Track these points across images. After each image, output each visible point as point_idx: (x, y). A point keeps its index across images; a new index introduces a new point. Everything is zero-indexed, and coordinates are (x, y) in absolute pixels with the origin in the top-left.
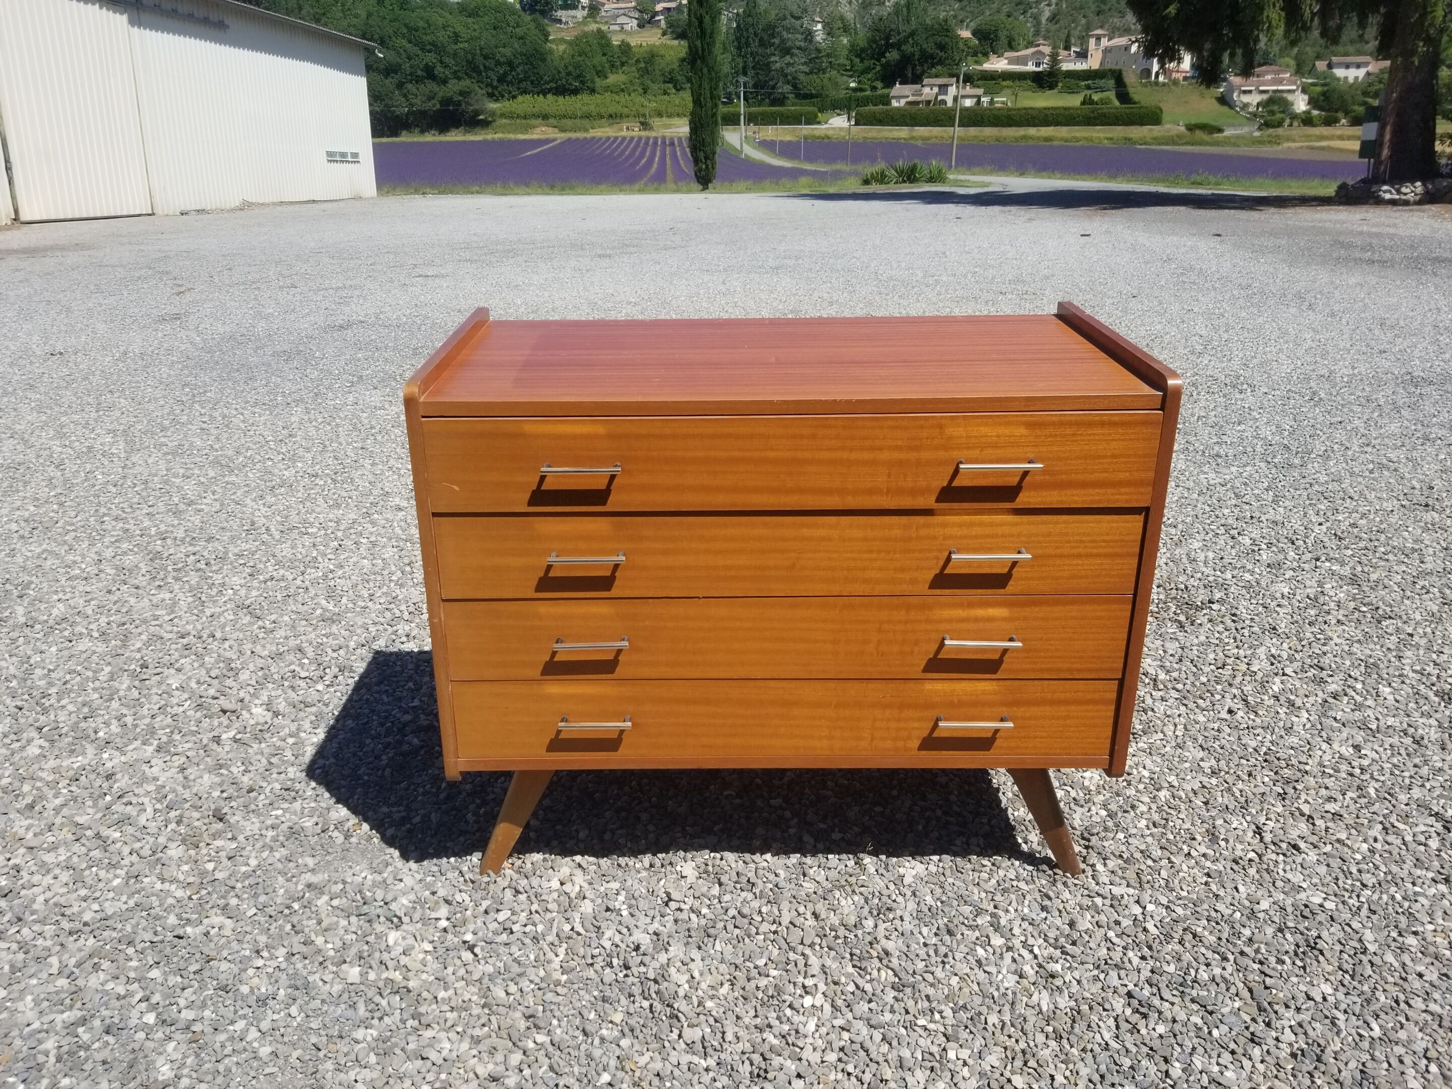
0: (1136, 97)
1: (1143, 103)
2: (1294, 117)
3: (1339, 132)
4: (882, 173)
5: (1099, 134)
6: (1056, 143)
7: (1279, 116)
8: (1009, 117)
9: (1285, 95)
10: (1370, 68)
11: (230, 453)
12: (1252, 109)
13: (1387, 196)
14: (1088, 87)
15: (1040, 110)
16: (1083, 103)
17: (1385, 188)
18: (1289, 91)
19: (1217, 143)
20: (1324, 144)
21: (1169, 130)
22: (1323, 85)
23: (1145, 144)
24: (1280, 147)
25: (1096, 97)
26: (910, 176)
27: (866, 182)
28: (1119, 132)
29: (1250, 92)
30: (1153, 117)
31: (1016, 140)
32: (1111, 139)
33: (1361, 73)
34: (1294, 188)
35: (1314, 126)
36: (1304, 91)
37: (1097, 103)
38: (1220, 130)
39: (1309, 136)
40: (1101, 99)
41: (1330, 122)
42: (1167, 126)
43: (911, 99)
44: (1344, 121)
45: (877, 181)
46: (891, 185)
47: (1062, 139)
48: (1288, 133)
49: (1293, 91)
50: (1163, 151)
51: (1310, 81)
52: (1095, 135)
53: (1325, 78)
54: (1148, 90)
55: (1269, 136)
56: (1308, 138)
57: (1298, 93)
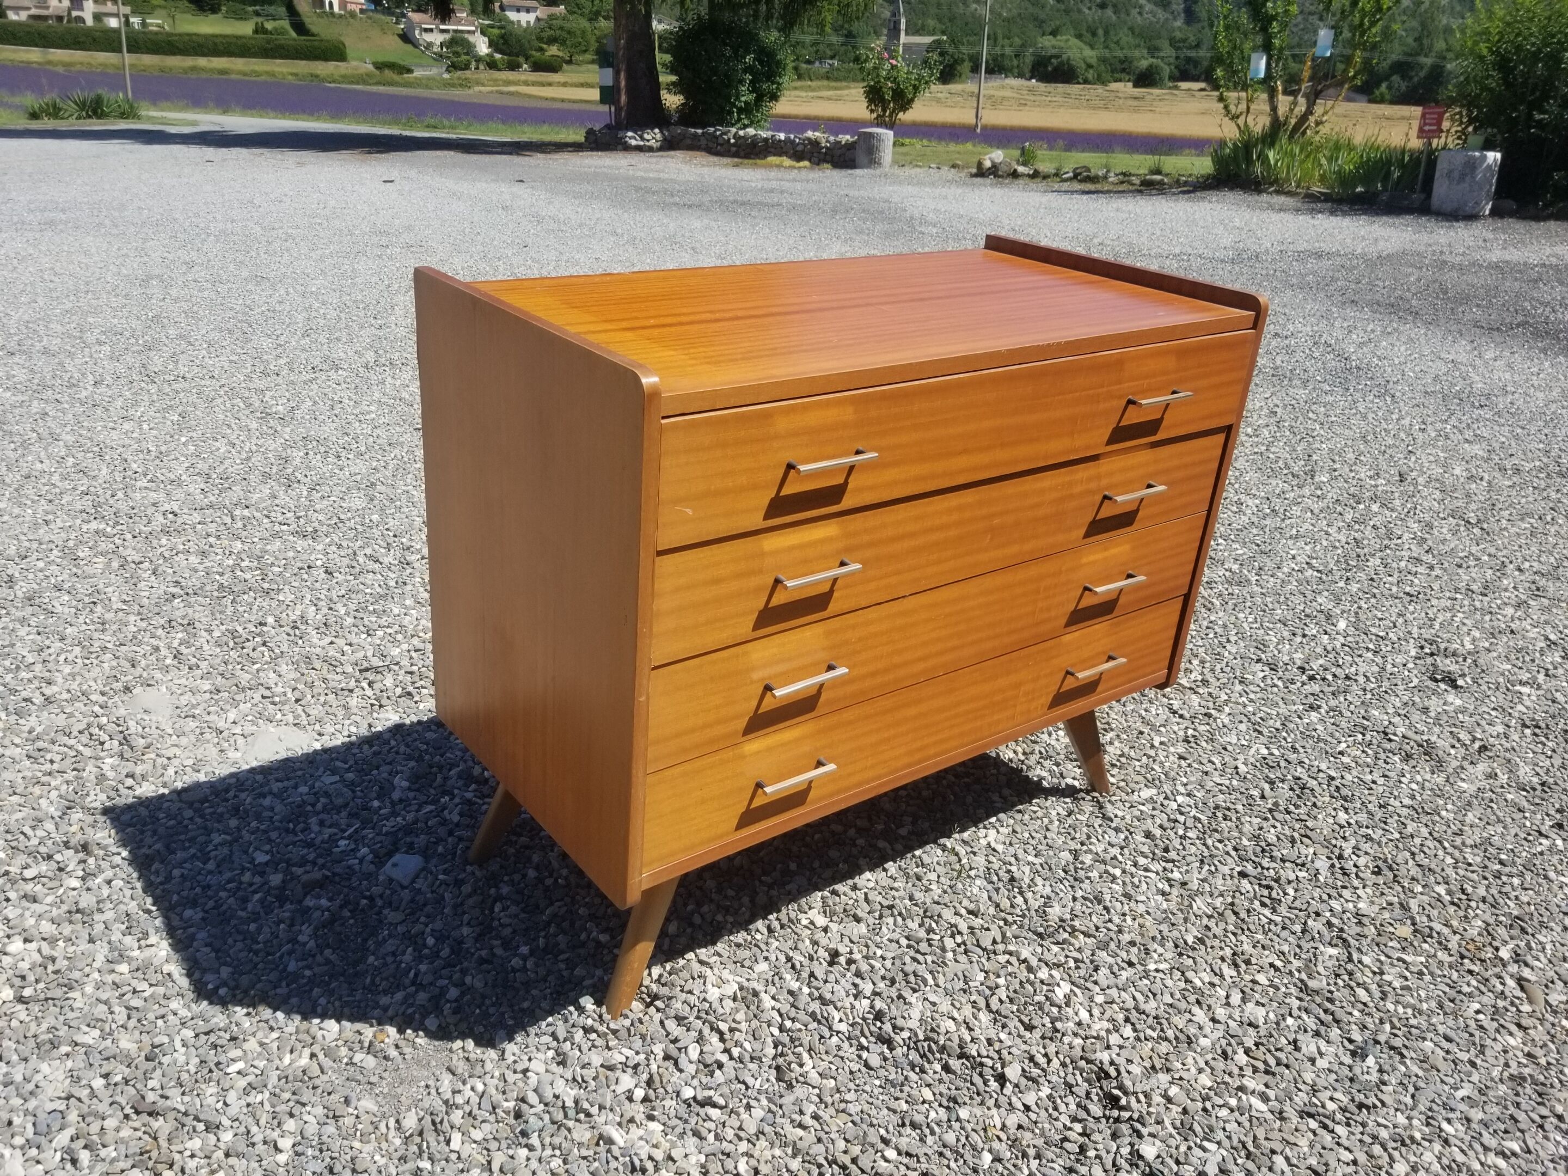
0: (314, 29)
1: (323, 36)
2: (479, 60)
3: (523, 77)
4: (55, 106)
5: (282, 68)
6: (233, 76)
7: (464, 58)
8: (170, 43)
9: (466, 36)
10: (538, 13)
12: (436, 49)
13: (633, 142)
14: (257, 14)
15: (206, 37)
16: (256, 31)
17: (630, 134)
18: (469, 32)
19: (407, 85)
20: (512, 89)
21: (356, 68)
22: (499, 28)
23: (334, 82)
24: (471, 91)
25: (269, 26)
26: (95, 109)
27: (34, 116)
28: (303, 67)
29: (431, 30)
30: (336, 53)
31: (185, 71)
32: (296, 75)
33: (531, 17)
34: (528, 134)
35: (500, 70)
36: (483, 33)
37: (271, 33)
38: (410, 71)
39: (496, 80)
40: (275, 29)
41: (514, 67)
42: (354, 63)
43: (34, 11)
44: (525, 66)
45: (49, 115)
46: (72, 120)
47: (240, 72)
48: (476, 76)
49: (473, 32)
50: (355, 91)
51: (487, 22)
52: (277, 69)
53: (500, 20)
54: (324, 21)
55: (459, 78)
56: (495, 82)
57: (478, 34)
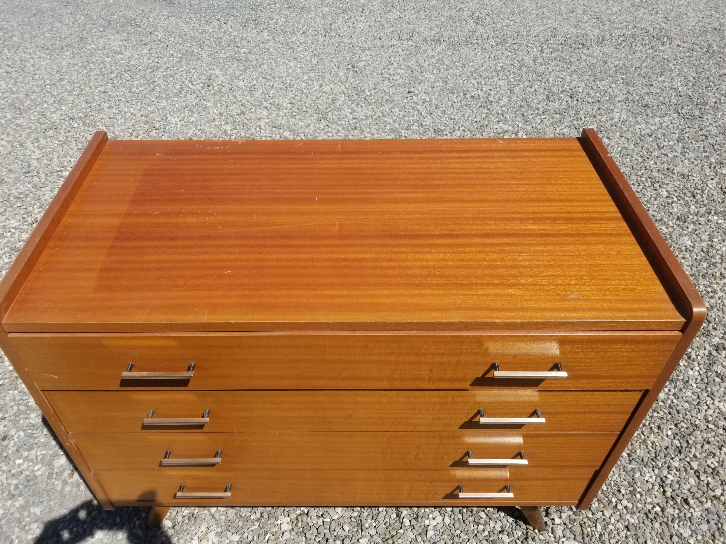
11: (22, 96)
